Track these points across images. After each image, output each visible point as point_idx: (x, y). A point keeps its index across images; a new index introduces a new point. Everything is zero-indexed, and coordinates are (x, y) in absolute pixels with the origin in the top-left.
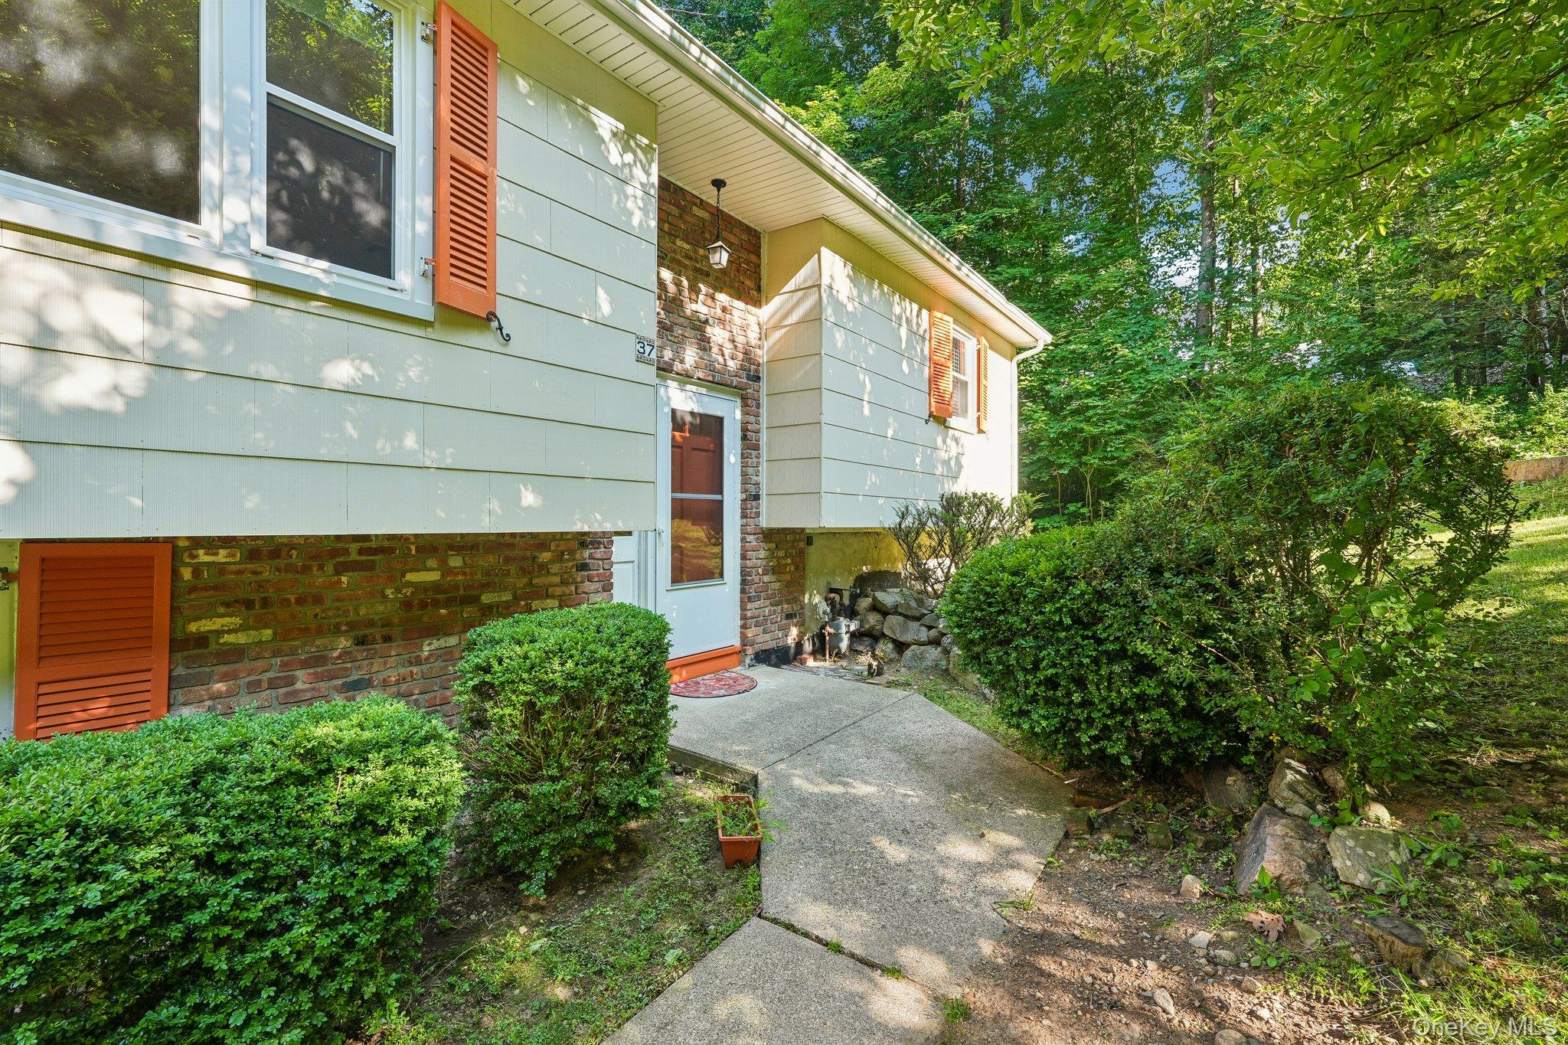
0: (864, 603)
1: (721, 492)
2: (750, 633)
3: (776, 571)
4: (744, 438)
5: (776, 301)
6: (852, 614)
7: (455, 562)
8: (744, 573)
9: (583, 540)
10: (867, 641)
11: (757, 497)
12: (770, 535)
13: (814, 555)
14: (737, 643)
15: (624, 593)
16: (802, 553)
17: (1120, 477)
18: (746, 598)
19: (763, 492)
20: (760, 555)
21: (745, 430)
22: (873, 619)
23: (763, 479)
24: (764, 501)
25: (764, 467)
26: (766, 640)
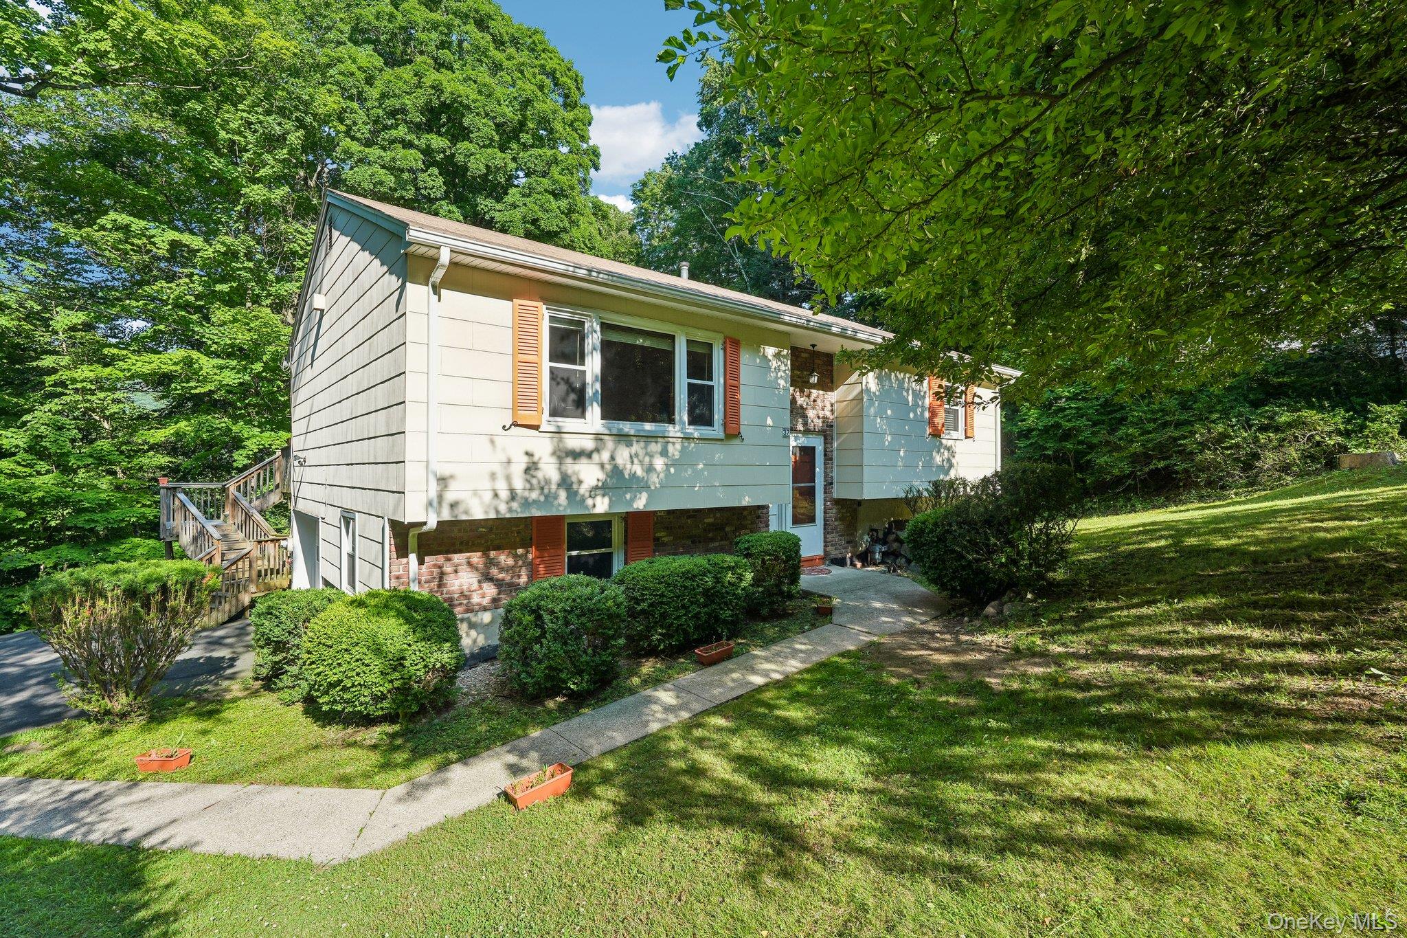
0: (892, 537)
1: (814, 481)
2: (829, 549)
3: (841, 519)
4: (825, 455)
5: (842, 388)
6: (884, 542)
7: (718, 515)
8: (825, 520)
9: (759, 507)
10: (892, 558)
11: (832, 483)
12: (838, 502)
13: (862, 511)
14: (821, 553)
15: (773, 527)
16: (855, 511)
17: (1088, 457)
18: (826, 533)
19: (835, 481)
20: (833, 512)
21: (825, 451)
22: (895, 545)
23: (835, 474)
24: (835, 485)
25: (835, 469)
26: (835, 554)
